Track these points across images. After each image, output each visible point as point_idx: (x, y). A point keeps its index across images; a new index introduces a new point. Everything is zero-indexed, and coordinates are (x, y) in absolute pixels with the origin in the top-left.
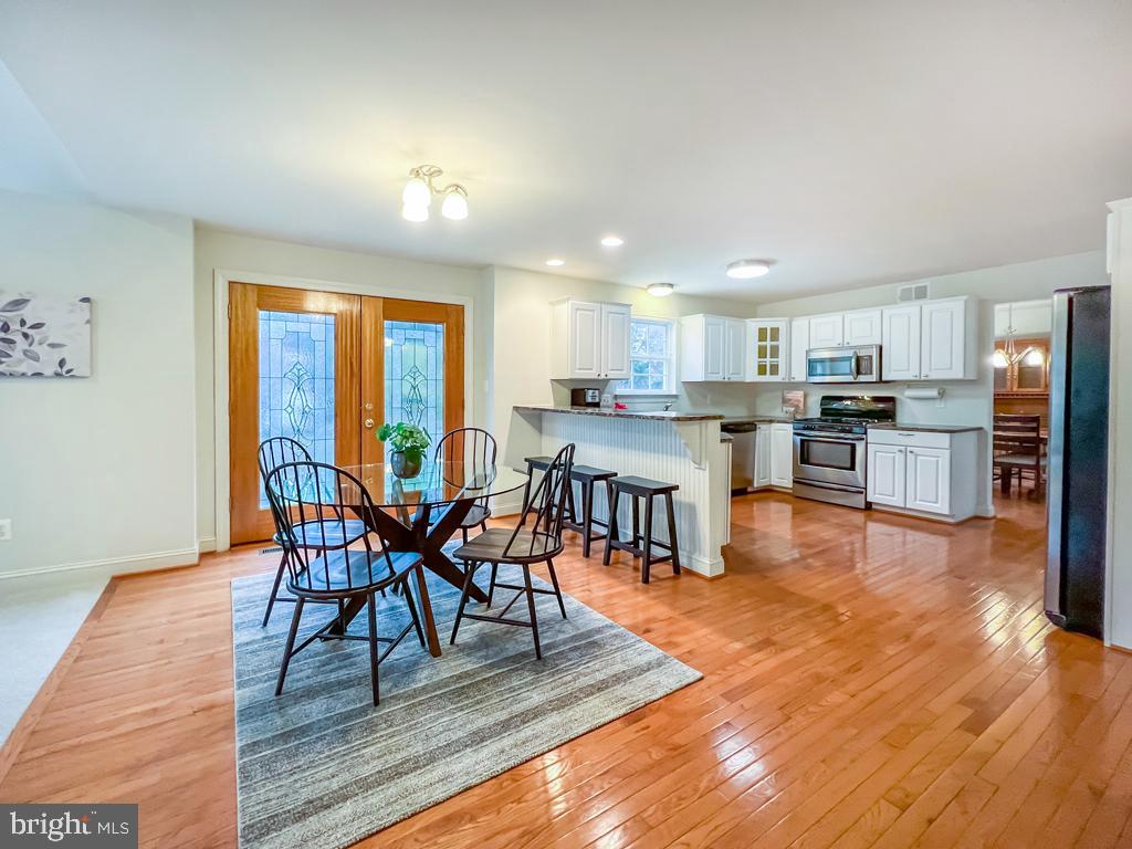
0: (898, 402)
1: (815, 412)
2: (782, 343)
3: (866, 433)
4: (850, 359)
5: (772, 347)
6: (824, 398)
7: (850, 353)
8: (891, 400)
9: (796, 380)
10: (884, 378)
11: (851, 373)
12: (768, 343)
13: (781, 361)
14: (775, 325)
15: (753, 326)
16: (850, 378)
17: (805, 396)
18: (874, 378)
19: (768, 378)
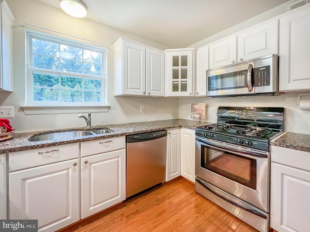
0: (287, 113)
1: (213, 119)
2: (189, 68)
3: (269, 150)
4: (245, 72)
5: (182, 70)
6: (220, 108)
7: (245, 67)
8: (281, 110)
9: (200, 95)
10: (281, 89)
11: (246, 86)
12: (180, 68)
13: (189, 81)
14: (184, 54)
15: (170, 54)
16: (245, 91)
17: (207, 107)
18: (270, 89)
19: (179, 94)
